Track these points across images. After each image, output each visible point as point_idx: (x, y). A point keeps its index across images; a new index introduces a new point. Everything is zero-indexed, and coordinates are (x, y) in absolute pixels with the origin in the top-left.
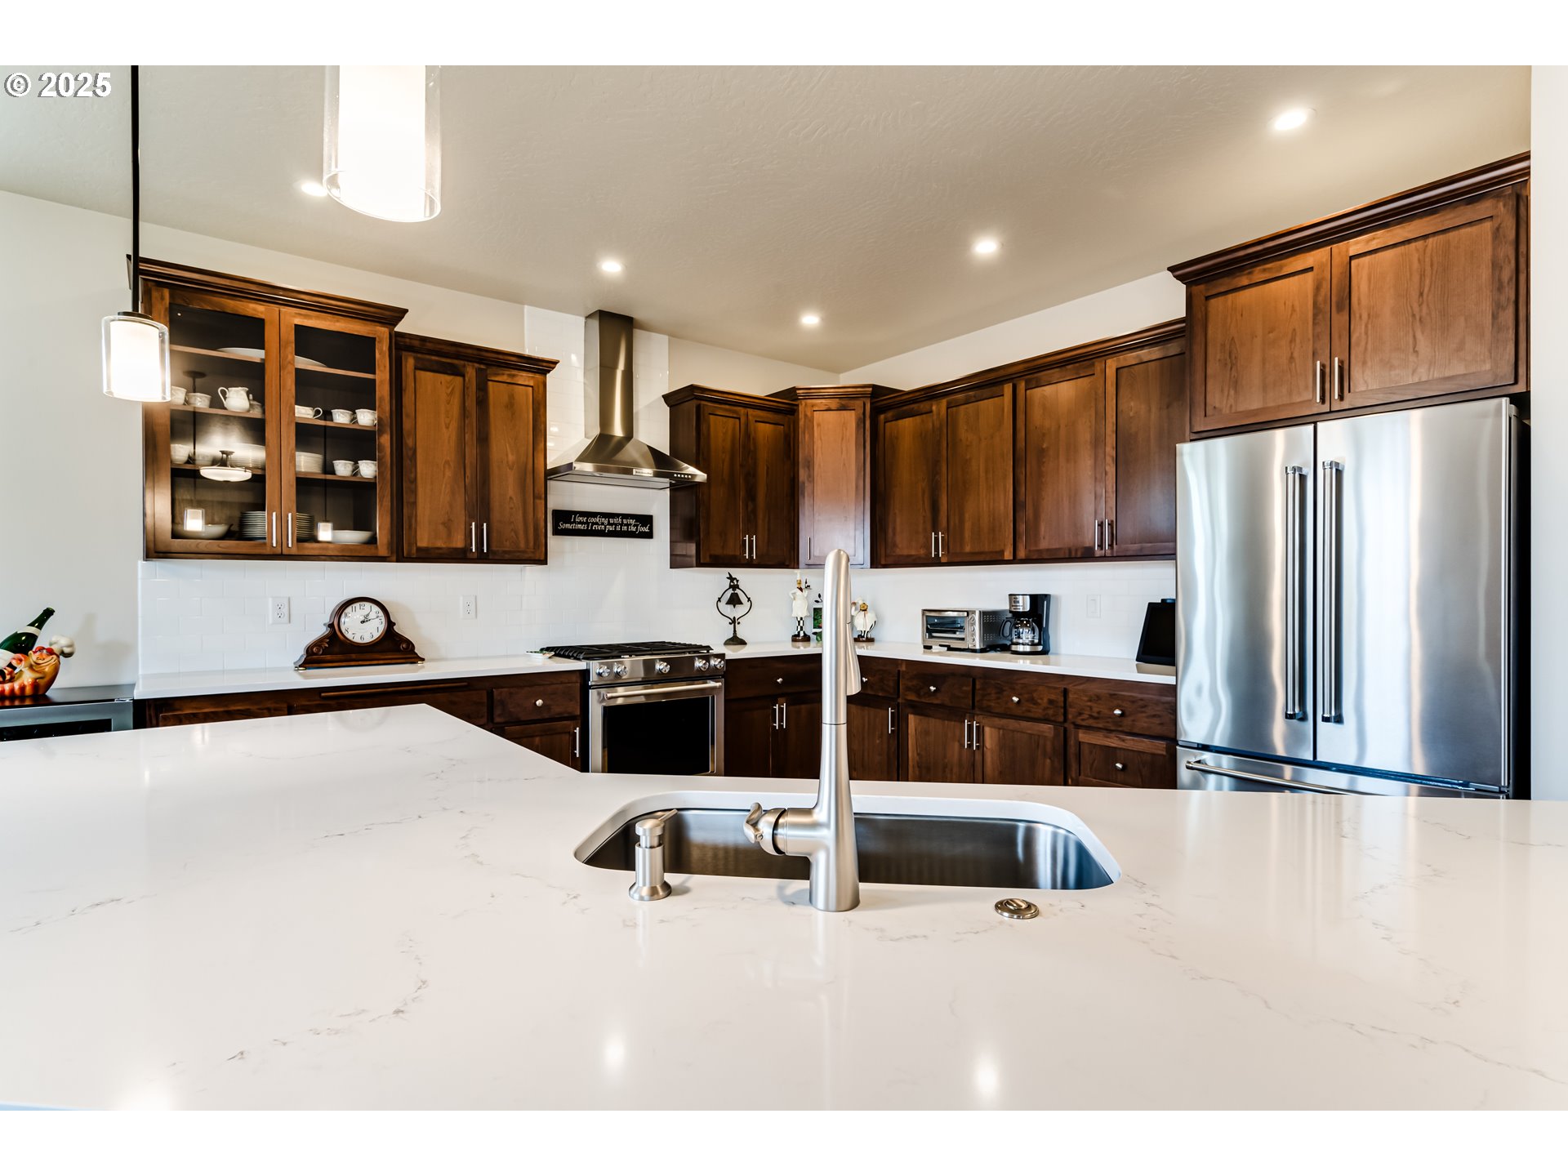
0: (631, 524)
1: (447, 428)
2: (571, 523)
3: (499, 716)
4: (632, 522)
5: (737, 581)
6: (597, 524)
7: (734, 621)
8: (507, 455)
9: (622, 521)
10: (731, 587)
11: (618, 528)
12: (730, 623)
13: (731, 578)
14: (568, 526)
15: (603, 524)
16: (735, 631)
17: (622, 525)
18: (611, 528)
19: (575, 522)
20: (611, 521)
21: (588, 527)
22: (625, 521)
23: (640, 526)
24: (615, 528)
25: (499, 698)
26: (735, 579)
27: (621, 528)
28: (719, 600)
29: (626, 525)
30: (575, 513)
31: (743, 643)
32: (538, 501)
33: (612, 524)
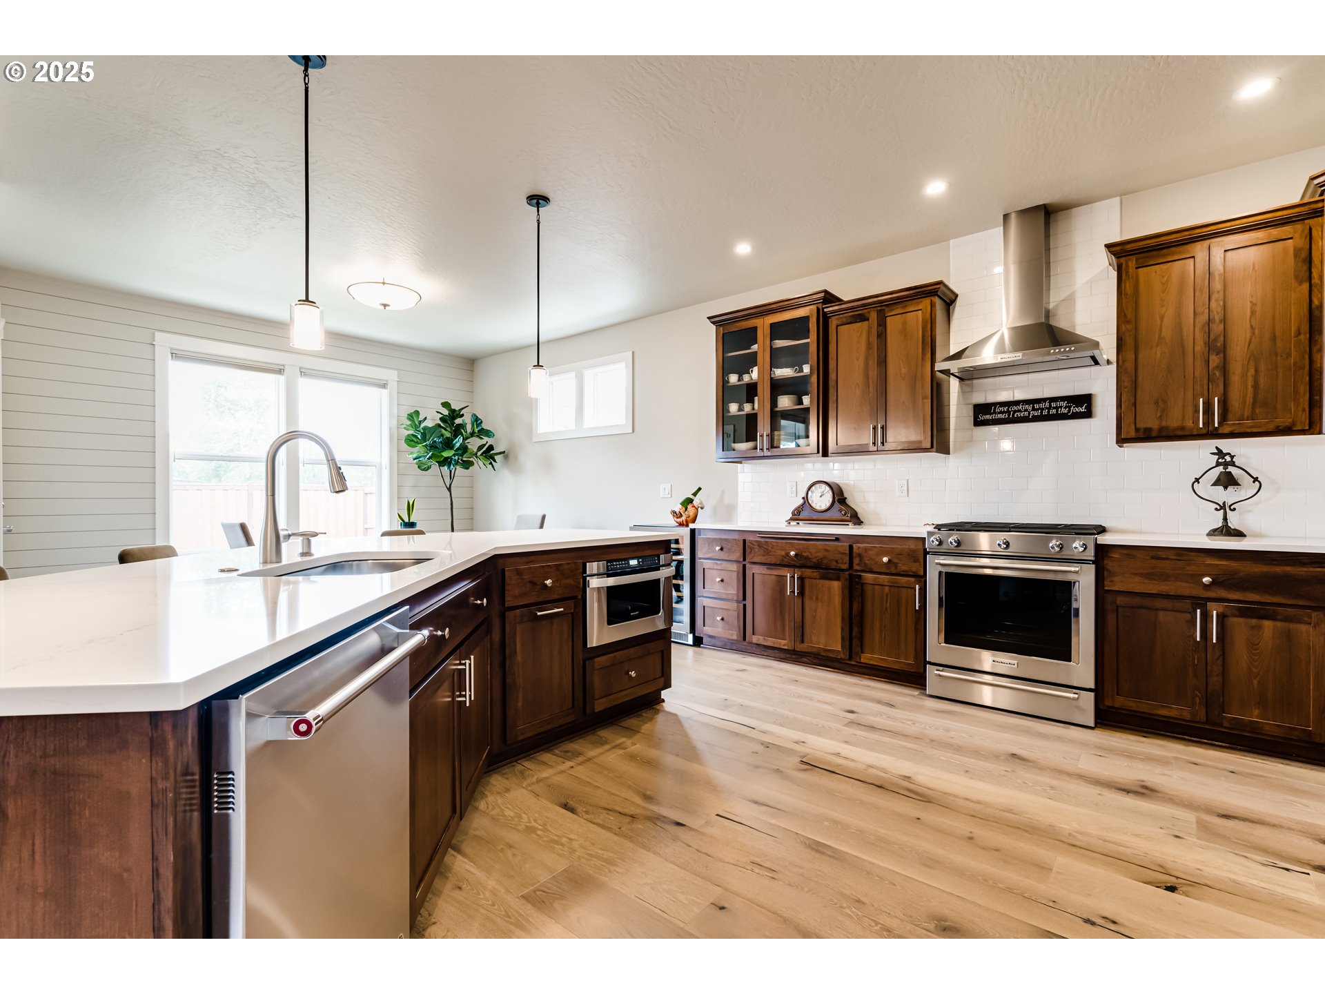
0: (1061, 407)
1: (857, 360)
2: (990, 414)
4: (1064, 404)
5: (1232, 457)
6: (1019, 411)
7: (1223, 507)
8: (900, 370)
9: (1050, 405)
10: (1218, 464)
11: (1045, 412)
12: (1216, 509)
13: (1220, 453)
14: (988, 417)
15: (1026, 410)
16: (1225, 519)
17: (1049, 409)
18: (1036, 413)
19: (995, 412)
20: (1036, 406)
21: (1009, 415)
22: (1053, 405)
23: (1081, 406)
24: (1042, 412)
25: (858, 552)
26: (1229, 454)
27: (1049, 412)
28: (1197, 480)
29: (1054, 408)
30: (995, 404)
31: (1239, 534)
33: (1037, 410)
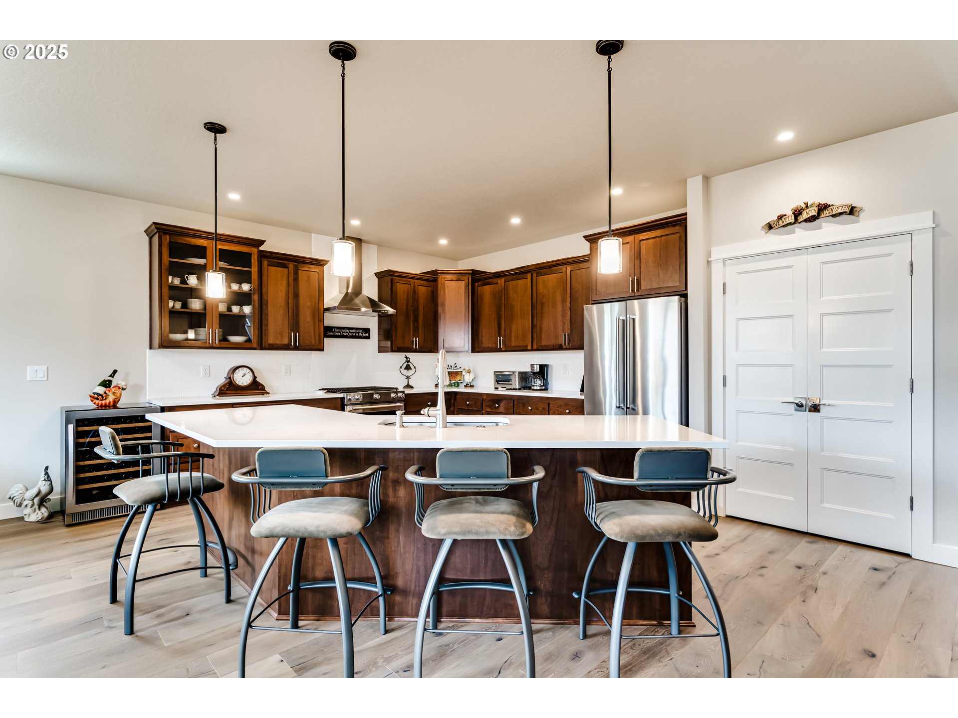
0: (360, 333)
1: (281, 291)
2: (333, 332)
4: (361, 331)
5: (409, 359)
6: (344, 332)
7: (408, 377)
8: (307, 303)
10: (406, 361)
11: (354, 334)
12: (406, 378)
13: (406, 357)
14: (331, 333)
15: (347, 332)
16: (408, 382)
17: (356, 333)
18: (351, 334)
19: (334, 332)
20: (351, 331)
21: (340, 334)
22: (357, 331)
23: (365, 333)
28: (401, 367)
29: (358, 333)
30: (335, 327)
31: (412, 387)
32: (320, 323)
33: (351, 333)
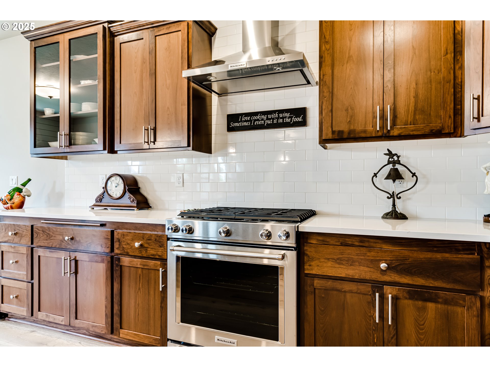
0: (286, 117)
2: (239, 122)
3: (117, 248)
4: (288, 115)
5: (398, 157)
6: (258, 120)
7: (392, 196)
9: (279, 116)
10: (389, 163)
11: (275, 121)
12: (388, 198)
13: (390, 154)
14: (237, 124)
15: (262, 120)
16: (394, 205)
17: (278, 118)
18: (269, 122)
19: (241, 121)
20: (269, 116)
21: (251, 123)
22: (281, 115)
23: (298, 117)
24: (273, 121)
25: (117, 237)
26: (396, 154)
27: (277, 121)
28: (375, 175)
29: (281, 118)
30: (242, 115)
31: (403, 217)
33: (270, 119)
